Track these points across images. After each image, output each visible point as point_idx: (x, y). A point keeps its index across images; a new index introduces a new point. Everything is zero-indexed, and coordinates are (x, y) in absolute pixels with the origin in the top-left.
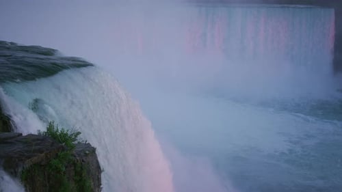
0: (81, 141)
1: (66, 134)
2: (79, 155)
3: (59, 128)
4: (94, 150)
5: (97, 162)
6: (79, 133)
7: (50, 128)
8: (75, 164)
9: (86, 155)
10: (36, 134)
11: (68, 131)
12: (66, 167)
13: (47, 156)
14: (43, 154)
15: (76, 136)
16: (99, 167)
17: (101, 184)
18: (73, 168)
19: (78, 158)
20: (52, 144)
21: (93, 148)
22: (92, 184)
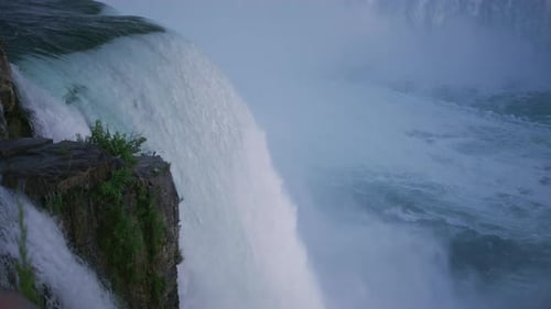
0: (146, 152)
1: (123, 141)
2: (144, 175)
3: (112, 131)
4: (167, 167)
5: (173, 186)
6: (143, 140)
7: (97, 131)
8: (137, 189)
9: (155, 174)
10: (75, 140)
11: (125, 135)
12: (124, 193)
13: (93, 176)
14: (87, 173)
15: (138, 144)
16: (175, 194)
17: (178, 221)
18: (134, 195)
19: (142, 179)
20: (101, 157)
21: (166, 163)
22: (165, 219)
